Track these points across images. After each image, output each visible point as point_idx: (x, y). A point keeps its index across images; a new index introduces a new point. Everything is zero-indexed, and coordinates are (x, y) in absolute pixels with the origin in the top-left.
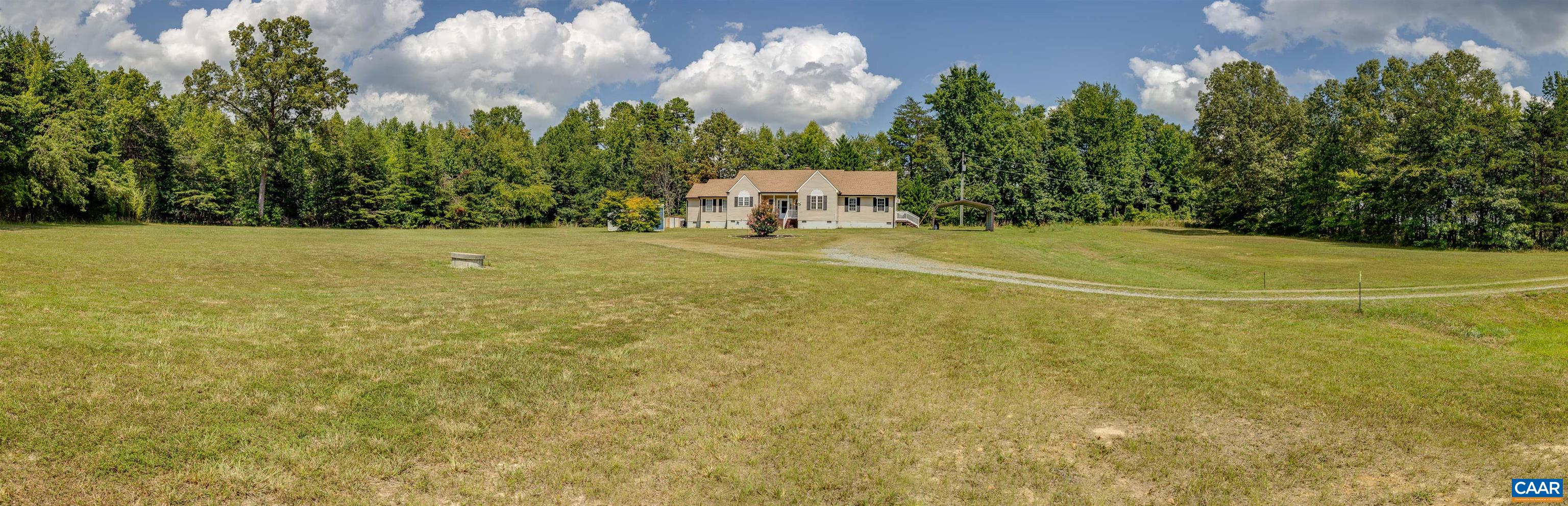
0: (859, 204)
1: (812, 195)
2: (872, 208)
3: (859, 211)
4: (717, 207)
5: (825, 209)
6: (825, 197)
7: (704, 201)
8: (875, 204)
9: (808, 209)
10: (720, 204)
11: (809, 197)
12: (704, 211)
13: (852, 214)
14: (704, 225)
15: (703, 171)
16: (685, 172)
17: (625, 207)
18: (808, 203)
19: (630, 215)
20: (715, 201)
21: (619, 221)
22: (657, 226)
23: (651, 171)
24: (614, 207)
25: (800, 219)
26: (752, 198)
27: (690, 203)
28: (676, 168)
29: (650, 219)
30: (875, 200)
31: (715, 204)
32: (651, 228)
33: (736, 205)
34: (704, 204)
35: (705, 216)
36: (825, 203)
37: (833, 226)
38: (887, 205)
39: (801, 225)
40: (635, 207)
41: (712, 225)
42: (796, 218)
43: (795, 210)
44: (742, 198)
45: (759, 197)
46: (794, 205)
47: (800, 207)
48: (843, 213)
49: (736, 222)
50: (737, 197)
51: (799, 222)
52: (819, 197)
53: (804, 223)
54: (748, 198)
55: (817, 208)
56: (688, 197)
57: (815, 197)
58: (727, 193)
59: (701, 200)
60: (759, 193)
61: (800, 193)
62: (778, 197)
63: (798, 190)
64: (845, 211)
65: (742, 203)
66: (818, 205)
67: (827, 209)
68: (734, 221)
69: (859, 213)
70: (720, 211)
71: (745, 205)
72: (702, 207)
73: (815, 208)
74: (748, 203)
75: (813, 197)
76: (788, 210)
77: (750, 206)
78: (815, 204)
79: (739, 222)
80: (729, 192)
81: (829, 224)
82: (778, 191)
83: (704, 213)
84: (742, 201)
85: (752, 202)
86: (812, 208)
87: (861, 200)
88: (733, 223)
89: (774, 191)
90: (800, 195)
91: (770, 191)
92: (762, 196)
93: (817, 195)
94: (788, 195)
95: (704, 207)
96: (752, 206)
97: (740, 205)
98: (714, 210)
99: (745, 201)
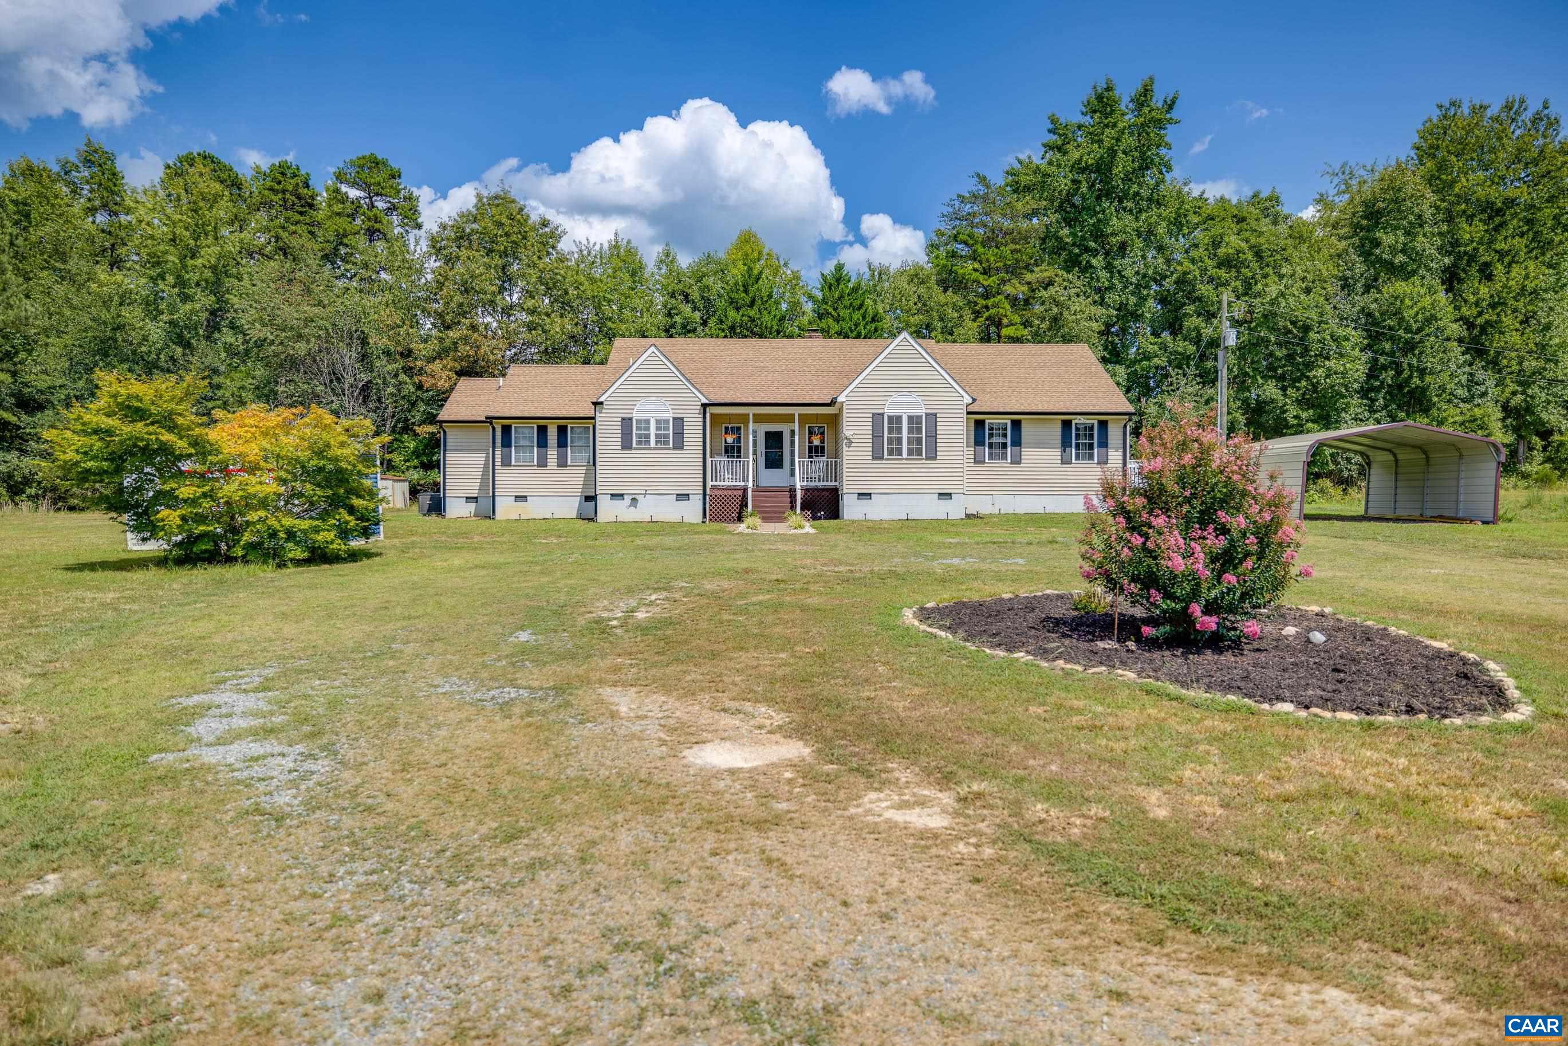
0: (1017, 442)
1: (888, 411)
2: (1057, 453)
3: (1017, 461)
4: (552, 454)
5: (932, 456)
6: (932, 417)
7: (506, 430)
8: (1065, 444)
9: (877, 456)
10: (562, 443)
11: (877, 418)
12: (506, 463)
13: (998, 469)
14: (506, 509)
15: (464, 349)
16: (407, 354)
17: (202, 449)
18: (877, 436)
19: (229, 489)
20: (542, 430)
21: (169, 516)
22: (366, 533)
23: (301, 348)
24: (147, 452)
25: (849, 485)
26: (679, 421)
27: (453, 437)
28: (378, 341)
29: (335, 502)
30: (1066, 425)
31: (543, 443)
32: (338, 546)
33: (626, 445)
34: (507, 444)
35: (509, 481)
36: (933, 437)
37: (954, 510)
38: (1104, 444)
39: (851, 508)
40: (253, 451)
41: (536, 509)
42: (833, 483)
43: (824, 459)
44: (647, 421)
45: (704, 417)
46: (822, 442)
47: (845, 449)
48: (979, 468)
49: (627, 500)
50: (631, 419)
51: (845, 497)
52: (911, 418)
53: (865, 502)
54: (667, 421)
55: (905, 454)
56: (446, 418)
57: (899, 418)
58: (595, 404)
59: (494, 429)
60: (704, 406)
61: (845, 407)
62: (759, 419)
63: (841, 399)
64: (984, 462)
65: (648, 436)
66: (909, 442)
67: (935, 459)
68: (622, 495)
69: (1016, 468)
70: (562, 463)
71: (657, 443)
72: (498, 452)
73: (899, 452)
74: (667, 436)
75: (890, 418)
76: (797, 460)
77: (675, 448)
78: (899, 440)
79: (640, 498)
80: (601, 403)
81: (945, 503)
82: (745, 401)
83: (506, 470)
84: (648, 429)
85: (679, 433)
86: (890, 453)
87: (1025, 427)
88: (617, 503)
89: (751, 400)
90: (845, 411)
91: (738, 401)
92: (711, 415)
93: (905, 413)
94: (796, 411)
95: (506, 450)
96: (682, 448)
97: (639, 443)
98: (543, 463)
99: (658, 429)
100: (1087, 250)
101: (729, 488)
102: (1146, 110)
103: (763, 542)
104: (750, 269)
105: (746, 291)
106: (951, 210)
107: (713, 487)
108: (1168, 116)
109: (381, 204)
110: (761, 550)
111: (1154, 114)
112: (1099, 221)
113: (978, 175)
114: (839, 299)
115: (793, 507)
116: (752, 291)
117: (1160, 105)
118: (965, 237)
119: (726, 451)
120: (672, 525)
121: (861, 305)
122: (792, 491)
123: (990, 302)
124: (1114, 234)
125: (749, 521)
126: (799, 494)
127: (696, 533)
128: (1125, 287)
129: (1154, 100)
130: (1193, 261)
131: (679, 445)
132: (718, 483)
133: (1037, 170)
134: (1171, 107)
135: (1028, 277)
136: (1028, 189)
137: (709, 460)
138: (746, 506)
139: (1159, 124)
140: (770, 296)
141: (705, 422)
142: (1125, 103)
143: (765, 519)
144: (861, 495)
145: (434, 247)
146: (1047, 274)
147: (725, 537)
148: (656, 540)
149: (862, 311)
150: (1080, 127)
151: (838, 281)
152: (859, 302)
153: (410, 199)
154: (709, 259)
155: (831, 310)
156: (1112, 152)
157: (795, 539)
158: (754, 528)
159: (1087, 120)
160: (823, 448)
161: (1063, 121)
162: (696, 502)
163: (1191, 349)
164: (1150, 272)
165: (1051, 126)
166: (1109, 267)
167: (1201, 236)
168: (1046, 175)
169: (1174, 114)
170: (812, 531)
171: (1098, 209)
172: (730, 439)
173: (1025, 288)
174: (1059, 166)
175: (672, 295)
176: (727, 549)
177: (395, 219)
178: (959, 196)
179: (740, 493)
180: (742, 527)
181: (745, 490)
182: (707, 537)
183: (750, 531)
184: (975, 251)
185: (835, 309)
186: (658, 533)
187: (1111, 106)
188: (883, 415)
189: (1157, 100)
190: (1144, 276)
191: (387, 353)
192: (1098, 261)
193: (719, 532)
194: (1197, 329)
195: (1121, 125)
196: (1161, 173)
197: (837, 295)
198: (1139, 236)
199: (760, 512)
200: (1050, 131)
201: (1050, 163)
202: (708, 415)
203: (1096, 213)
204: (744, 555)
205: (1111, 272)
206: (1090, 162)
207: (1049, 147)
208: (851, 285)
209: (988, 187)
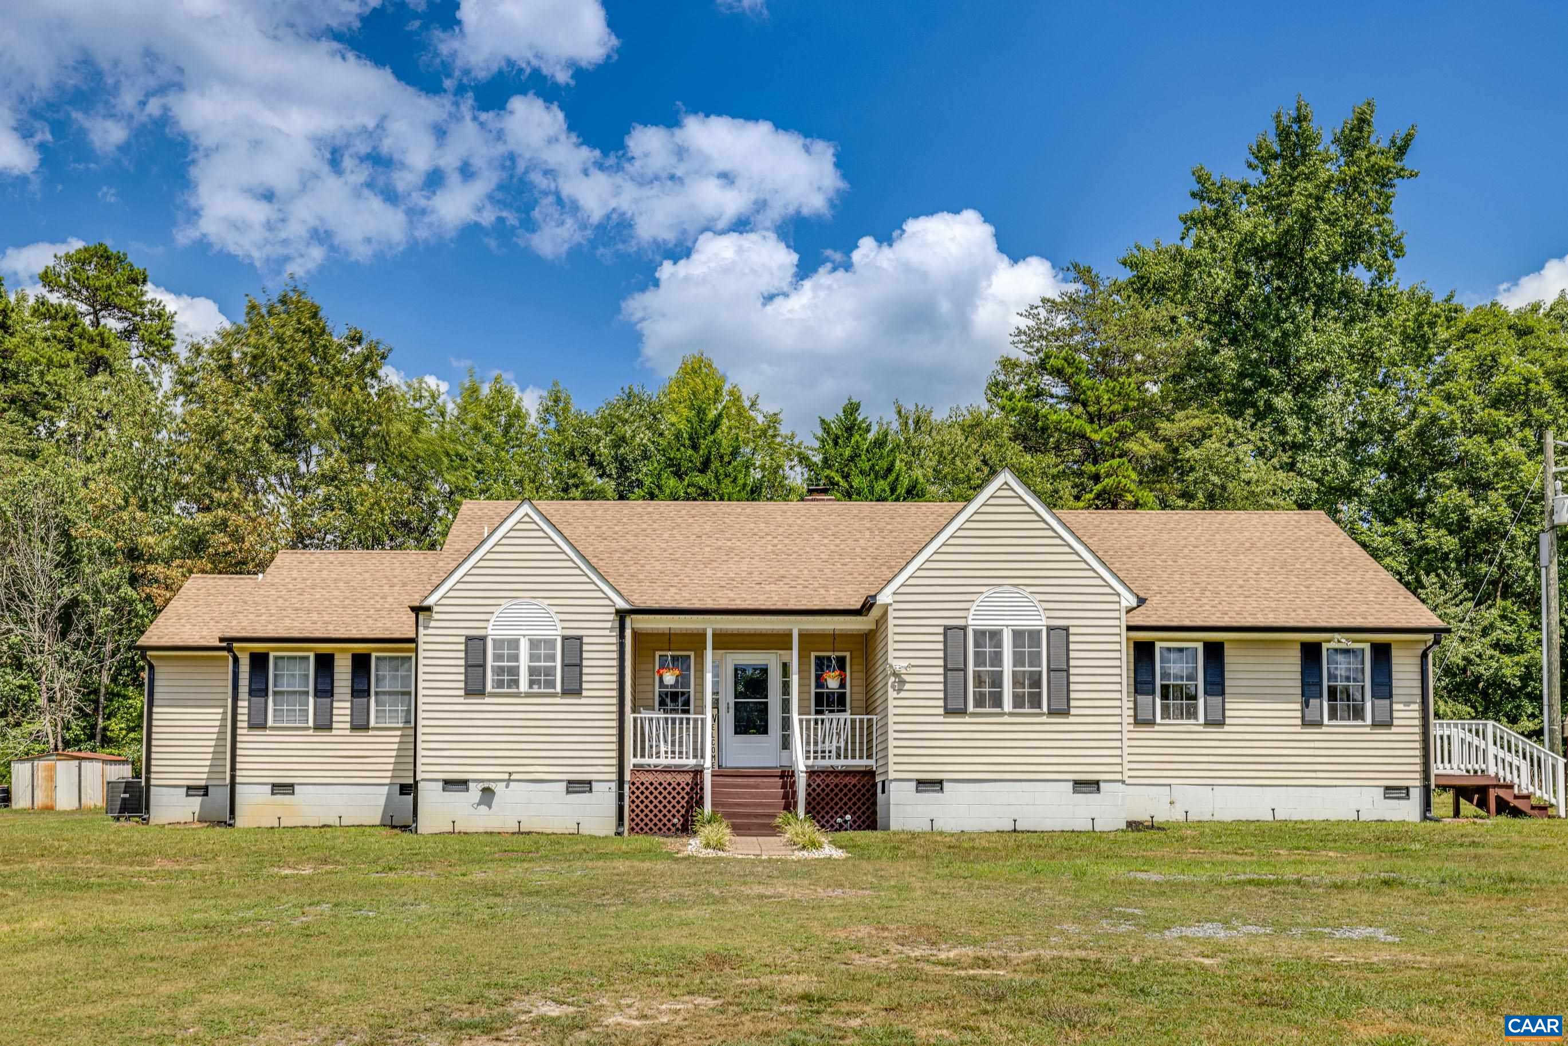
0: (1216, 685)
1: (974, 622)
2: (1294, 706)
3: (1217, 722)
4: (342, 708)
5: (1061, 709)
6: (1061, 633)
7: (259, 661)
8: (1310, 689)
9: (954, 708)
10: (360, 689)
11: (953, 634)
12: (258, 724)
13: (1182, 735)
14: (254, 807)
16: (133, 554)
18: (952, 669)
20: (325, 663)
25: (897, 764)
26: (573, 645)
27: (166, 680)
30: (1311, 654)
31: (325, 690)
33: (474, 689)
34: (259, 690)
35: (261, 756)
36: (1062, 670)
37: (1105, 813)
38: (1383, 687)
39: (904, 809)
41: (310, 808)
42: (865, 762)
43: (847, 716)
44: (514, 644)
45: (622, 635)
46: (842, 685)
47: (892, 694)
48: (1144, 733)
49: (475, 791)
50: (483, 639)
51: (893, 787)
52: (1018, 635)
53: (930, 796)
54: (550, 643)
55: (1008, 705)
56: (154, 641)
57: (995, 636)
58: (417, 610)
59: (236, 660)
60: (622, 615)
61: (891, 614)
62: (725, 641)
63: (884, 598)
64: (1152, 723)
65: (514, 671)
66: (1016, 683)
67: (1066, 713)
68: (464, 783)
69: (1214, 734)
70: (360, 726)
71: (531, 683)
72: (243, 704)
73: (997, 701)
74: (550, 672)
75: (979, 634)
76: (795, 717)
77: (566, 692)
78: (997, 681)
79: (499, 788)
80: (428, 609)
81: (1087, 801)
82: (697, 605)
83: (258, 736)
84: (516, 658)
85: (574, 665)
86: (979, 702)
87: (1231, 657)
88: (456, 797)
89: (710, 604)
90: (891, 622)
91: (685, 605)
92: (635, 634)
93: (1007, 624)
94: (796, 626)
95: (258, 701)
96: (577, 692)
97: (500, 684)
98: (324, 725)
99: (533, 657)
100: (1265, 382)
101: (667, 770)
102: (1361, 154)
103: (744, 878)
104: (701, 412)
105: (695, 447)
106: (1031, 323)
107: (638, 769)
108: (1398, 165)
109: (112, 324)
110: (741, 898)
111: (1373, 159)
112: (1285, 334)
113: (1076, 266)
114: (852, 459)
115: (789, 806)
116: (704, 444)
117: (1384, 144)
118: (1058, 363)
119: (662, 703)
120: (555, 839)
121: (889, 470)
122: (787, 776)
123: (1103, 468)
124: (1310, 356)
125: (707, 832)
126: (801, 782)
127: (602, 856)
128: (1329, 445)
129: (1373, 140)
130: (1449, 398)
131: (573, 690)
132: (646, 761)
133: (1177, 255)
134: (1402, 151)
135: (1165, 427)
136: (1160, 289)
137: (629, 717)
138: (700, 803)
139: (1382, 177)
140: (735, 453)
141: (622, 646)
142: (1326, 145)
143: (738, 829)
144: (922, 784)
145: (181, 382)
146: (1196, 422)
147: (660, 866)
148: (514, 872)
149: (891, 478)
150: (1244, 189)
151: (850, 430)
152: (885, 465)
153: (160, 316)
154: (630, 399)
155: (838, 478)
156: (1307, 223)
157: (807, 871)
158: (719, 846)
159: (1254, 178)
160: (842, 697)
161: (1216, 178)
162: (604, 797)
163: (1450, 543)
164: (1374, 417)
165: (1197, 188)
166: (1303, 411)
167: (1458, 358)
168: (1191, 264)
169: (1408, 162)
170: (838, 854)
171: (1283, 314)
172: (669, 678)
173: (1159, 447)
174: (1214, 249)
175: (571, 455)
176: (663, 895)
177: (135, 348)
178: (1044, 300)
179: (688, 778)
180: (693, 846)
181: (698, 772)
182: (622, 865)
183: (711, 853)
184: (1077, 386)
185: (846, 477)
186: (524, 855)
187: (1304, 147)
188: (964, 628)
189: (1379, 138)
190: (1363, 425)
191: (107, 553)
192: (1282, 402)
193: (650, 854)
194: (1461, 510)
195: (1323, 176)
196: (1385, 257)
197: (848, 452)
198: (1351, 357)
199: (727, 816)
200: (1194, 195)
201: (1198, 244)
202: (628, 633)
203: (1279, 321)
204: (706, 912)
205: (1307, 420)
206: (1269, 238)
207: (1191, 221)
208: (871, 436)
209: (1094, 285)
